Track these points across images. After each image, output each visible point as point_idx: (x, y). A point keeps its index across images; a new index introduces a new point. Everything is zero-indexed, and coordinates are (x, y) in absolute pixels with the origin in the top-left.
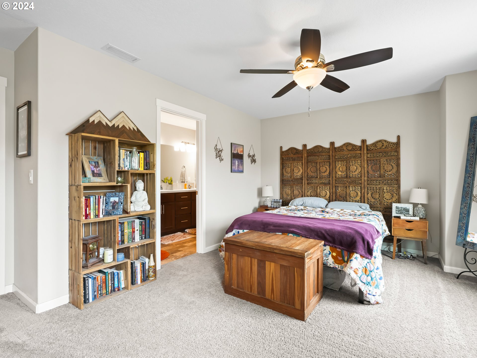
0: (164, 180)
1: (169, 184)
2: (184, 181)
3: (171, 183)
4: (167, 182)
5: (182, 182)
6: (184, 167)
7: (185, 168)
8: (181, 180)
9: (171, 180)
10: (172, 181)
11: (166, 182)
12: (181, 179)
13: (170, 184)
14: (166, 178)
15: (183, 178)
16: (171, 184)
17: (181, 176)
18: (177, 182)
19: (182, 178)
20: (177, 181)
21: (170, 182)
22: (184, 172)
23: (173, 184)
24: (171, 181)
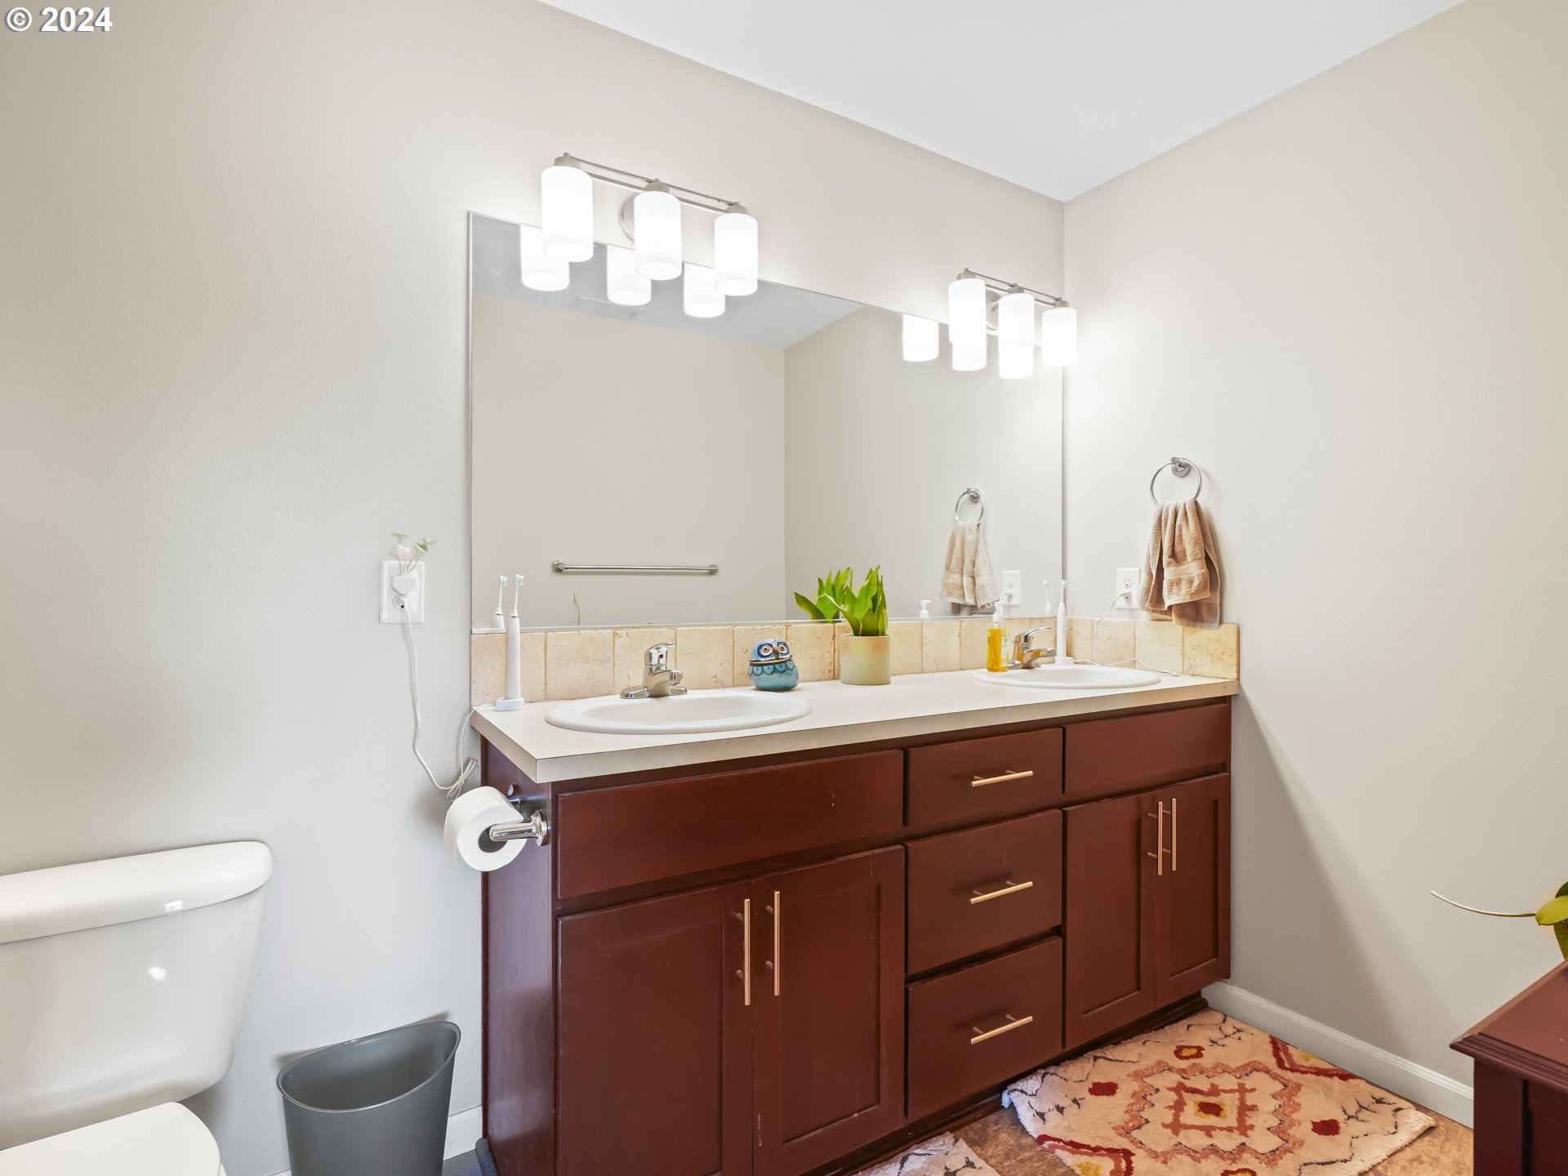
0: (814, 600)
1: (856, 634)
2: (970, 601)
3: (872, 623)
4: (837, 616)
5: (957, 609)
6: (975, 498)
7: (977, 509)
8: (950, 595)
9: (874, 600)
10: (877, 604)
11: (829, 613)
12: (948, 588)
13: (869, 630)
14: (833, 580)
15: (967, 581)
16: (875, 633)
17: (947, 568)
18: (924, 613)
19: (955, 578)
20: (924, 603)
21: (860, 615)
22: (970, 537)
23: (893, 624)
24: (870, 605)
